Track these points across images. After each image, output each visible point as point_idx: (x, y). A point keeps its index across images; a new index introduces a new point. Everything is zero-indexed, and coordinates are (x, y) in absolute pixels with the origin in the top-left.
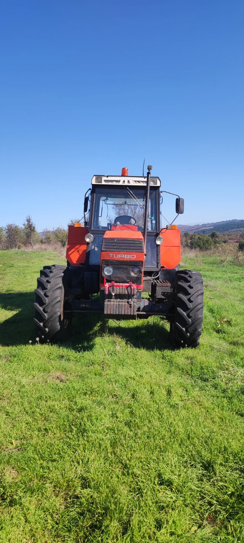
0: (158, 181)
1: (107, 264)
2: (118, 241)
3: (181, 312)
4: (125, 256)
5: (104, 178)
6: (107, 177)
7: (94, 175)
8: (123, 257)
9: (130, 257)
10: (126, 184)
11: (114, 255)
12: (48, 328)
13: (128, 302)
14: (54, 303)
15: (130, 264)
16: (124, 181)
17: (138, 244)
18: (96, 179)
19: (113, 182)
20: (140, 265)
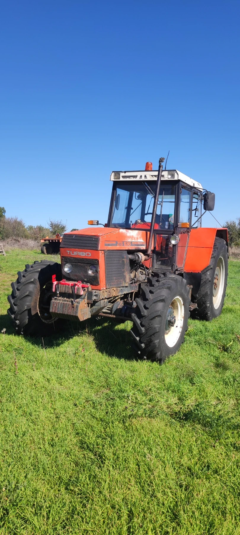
0: (176, 174)
1: (66, 261)
2: (77, 238)
3: (135, 319)
4: (81, 254)
5: (122, 174)
6: (125, 172)
7: (113, 172)
8: (79, 254)
9: (85, 254)
10: (143, 179)
11: (71, 252)
12: (19, 321)
13: (72, 302)
14: (22, 297)
15: (86, 262)
16: (141, 176)
17: (94, 241)
18: (115, 175)
19: (131, 178)
20: (96, 263)
